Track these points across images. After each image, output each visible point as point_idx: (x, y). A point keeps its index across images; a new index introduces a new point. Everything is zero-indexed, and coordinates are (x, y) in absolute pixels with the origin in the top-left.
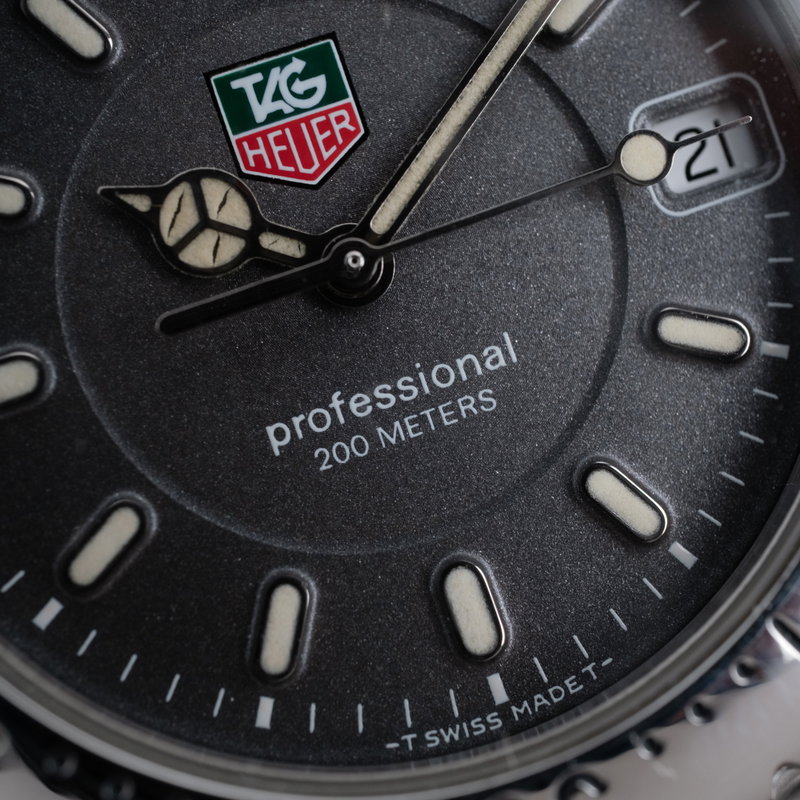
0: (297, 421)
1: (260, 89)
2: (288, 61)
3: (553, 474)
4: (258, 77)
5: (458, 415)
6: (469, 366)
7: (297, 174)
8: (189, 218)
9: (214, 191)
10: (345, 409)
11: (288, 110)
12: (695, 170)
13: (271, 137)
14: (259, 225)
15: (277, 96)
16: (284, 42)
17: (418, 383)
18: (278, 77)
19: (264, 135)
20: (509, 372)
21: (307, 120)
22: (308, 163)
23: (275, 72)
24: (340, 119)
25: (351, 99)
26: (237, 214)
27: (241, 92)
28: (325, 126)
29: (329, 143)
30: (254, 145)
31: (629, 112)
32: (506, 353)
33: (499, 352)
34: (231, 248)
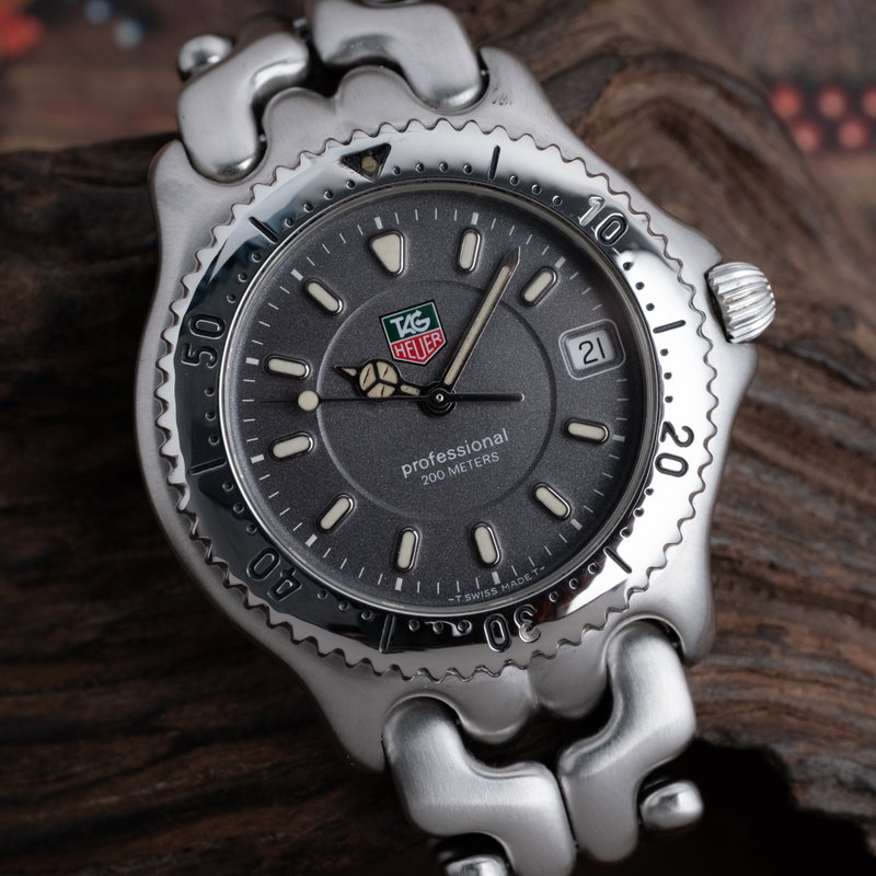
0: (414, 464)
1: (402, 323)
2: (414, 311)
3: (522, 489)
4: (402, 318)
5: (482, 463)
6: (488, 442)
7: (417, 360)
8: (372, 378)
9: (382, 367)
10: (435, 459)
11: (413, 332)
12: (588, 359)
13: (406, 344)
14: (401, 382)
15: (409, 326)
16: (413, 304)
17: (466, 449)
18: (410, 318)
19: (403, 343)
20: (504, 445)
21: (421, 337)
22: (421, 355)
23: (409, 316)
24: (435, 337)
25: (440, 328)
26: (392, 377)
27: (394, 324)
28: (429, 339)
29: (431, 346)
30: (399, 347)
31: (559, 335)
32: (504, 437)
33: (500, 436)
34: (389, 391)
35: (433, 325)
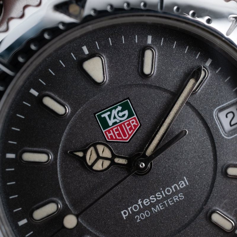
0: (129, 209)
1: (110, 116)
2: (117, 107)
3: (202, 215)
4: (109, 113)
5: (173, 202)
6: (175, 187)
7: (122, 139)
8: (94, 156)
9: (100, 148)
10: (142, 204)
11: (118, 121)
12: (232, 123)
13: (114, 129)
14: (114, 156)
15: (115, 118)
16: (115, 102)
17: (162, 194)
18: (114, 112)
19: (112, 129)
20: (187, 187)
21: (124, 124)
22: (125, 136)
23: (113, 111)
24: (133, 122)
25: (135, 116)
26: (107, 154)
27: (105, 117)
28: (129, 125)
29: (130, 129)
30: (110, 133)
31: (213, 111)
32: (185, 183)
33: (183, 182)
34: (107, 163)
35: (130, 115)
